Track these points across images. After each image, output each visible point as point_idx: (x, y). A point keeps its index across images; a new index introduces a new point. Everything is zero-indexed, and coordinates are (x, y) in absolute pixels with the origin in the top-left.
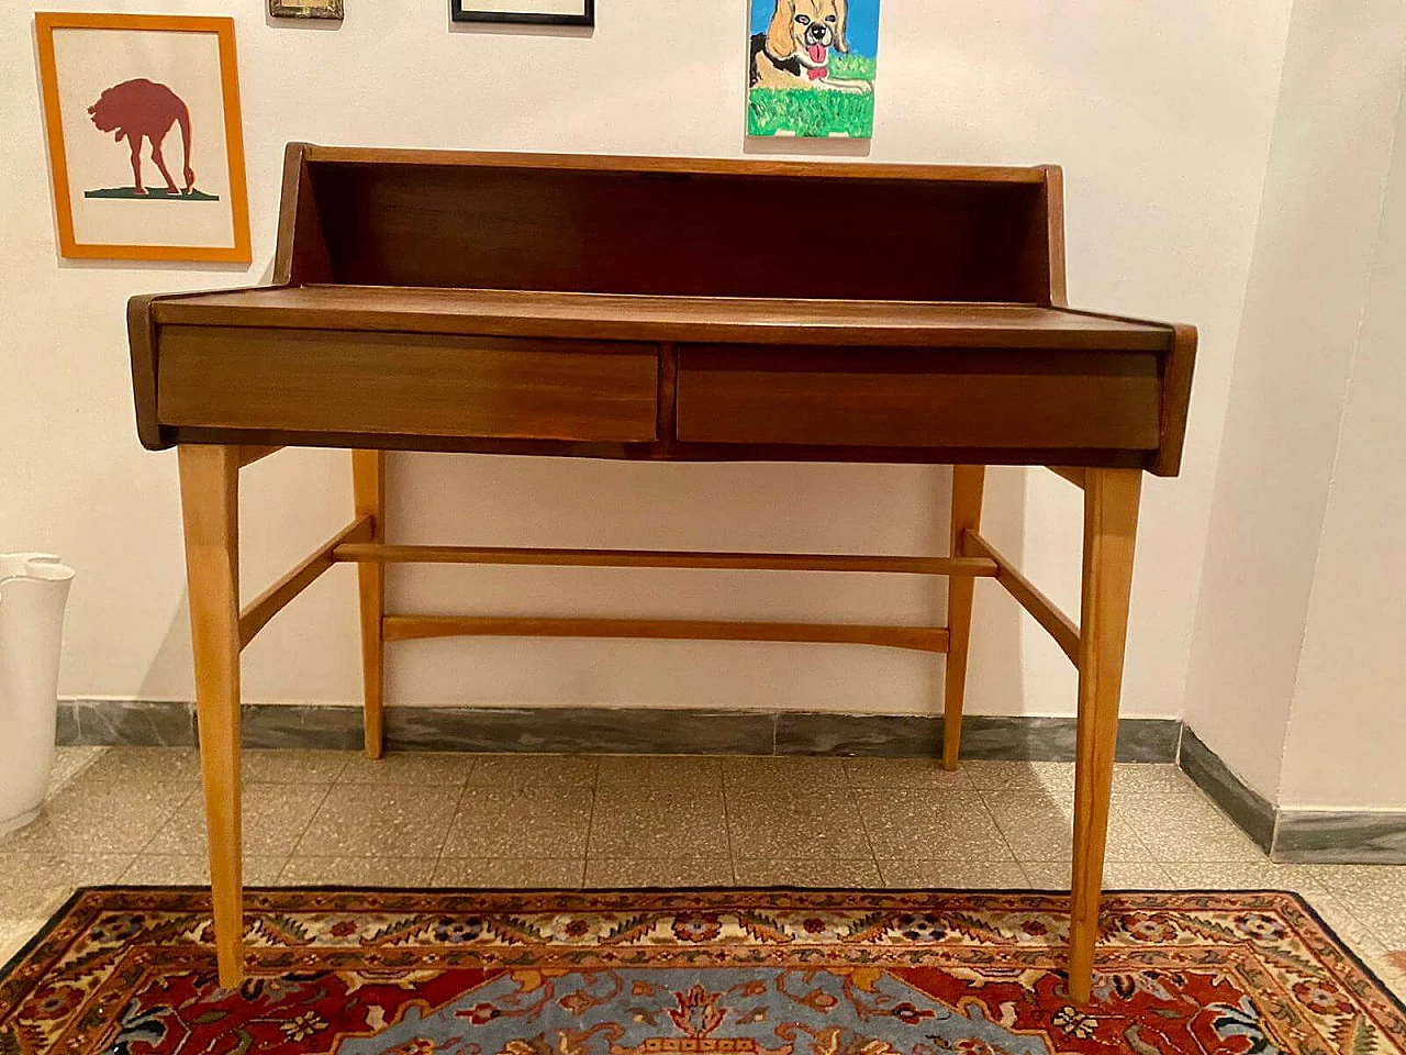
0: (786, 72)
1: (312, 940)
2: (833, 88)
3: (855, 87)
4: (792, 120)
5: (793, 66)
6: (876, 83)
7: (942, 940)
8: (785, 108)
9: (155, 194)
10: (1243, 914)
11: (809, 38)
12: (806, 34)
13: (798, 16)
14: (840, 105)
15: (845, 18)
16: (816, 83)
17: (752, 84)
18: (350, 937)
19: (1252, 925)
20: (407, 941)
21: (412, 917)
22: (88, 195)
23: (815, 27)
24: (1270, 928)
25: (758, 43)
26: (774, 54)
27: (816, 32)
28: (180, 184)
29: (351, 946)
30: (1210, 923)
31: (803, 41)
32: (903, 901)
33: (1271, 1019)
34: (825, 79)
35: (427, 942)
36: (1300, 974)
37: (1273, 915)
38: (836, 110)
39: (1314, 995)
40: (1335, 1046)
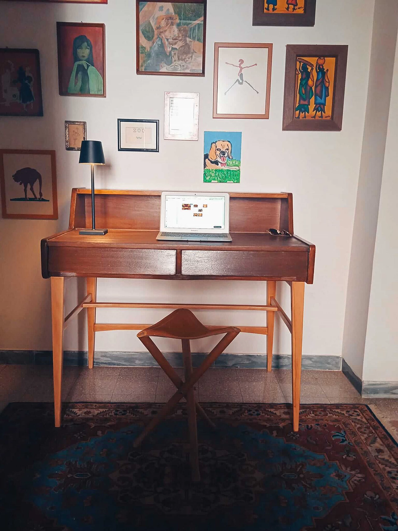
0: (214, 164)
1: (79, 415)
2: (228, 169)
3: (234, 168)
4: (216, 178)
5: (216, 163)
6: (241, 167)
7: (259, 416)
8: (214, 175)
9: (31, 200)
10: (349, 410)
11: (221, 155)
12: (220, 154)
13: (218, 149)
14: (230, 173)
15: (231, 149)
16: (223, 167)
17: (204, 168)
18: (90, 415)
19: (351, 413)
20: (106, 415)
21: (107, 410)
22: (11, 200)
23: (222, 152)
24: (356, 413)
25: (206, 156)
26: (211, 160)
27: (223, 153)
28: (38, 196)
29: (90, 417)
30: (338, 412)
31: (219, 156)
32: (249, 406)
33: (349, 435)
34: (226, 166)
35: (112, 416)
36: (361, 424)
37: (358, 410)
38: (229, 175)
39: (363, 430)
40: (365, 441)
